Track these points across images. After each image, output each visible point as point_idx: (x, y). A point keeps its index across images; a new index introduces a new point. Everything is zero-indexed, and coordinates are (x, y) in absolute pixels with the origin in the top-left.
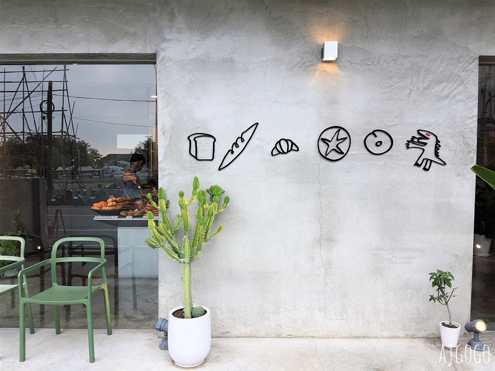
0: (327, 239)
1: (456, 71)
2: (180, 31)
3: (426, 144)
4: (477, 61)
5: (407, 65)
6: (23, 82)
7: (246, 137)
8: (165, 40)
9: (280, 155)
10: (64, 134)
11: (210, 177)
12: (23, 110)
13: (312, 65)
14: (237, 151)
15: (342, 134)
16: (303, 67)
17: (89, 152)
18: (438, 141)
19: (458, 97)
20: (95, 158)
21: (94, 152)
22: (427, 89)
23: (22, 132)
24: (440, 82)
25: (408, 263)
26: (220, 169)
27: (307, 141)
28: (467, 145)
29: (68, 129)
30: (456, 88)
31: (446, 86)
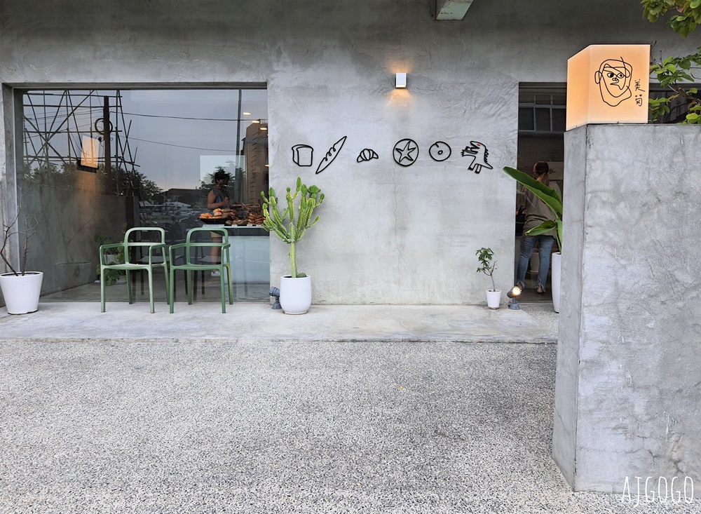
0: (400, 228)
1: (500, 95)
2: (285, 64)
3: (477, 152)
4: (517, 86)
5: (463, 90)
6: (66, 95)
7: (337, 147)
8: (275, 72)
9: (364, 162)
10: (119, 160)
11: (310, 179)
12: (68, 129)
13: (389, 90)
14: (330, 158)
15: (412, 145)
16: (381, 92)
17: (145, 185)
18: (486, 150)
19: (503, 115)
20: (152, 192)
21: (151, 185)
22: (478, 109)
23: (68, 157)
24: (488, 103)
25: (464, 246)
26: (317, 173)
27: (385, 150)
28: (510, 152)
29: (123, 154)
30: (500, 108)
31: (493, 107)
